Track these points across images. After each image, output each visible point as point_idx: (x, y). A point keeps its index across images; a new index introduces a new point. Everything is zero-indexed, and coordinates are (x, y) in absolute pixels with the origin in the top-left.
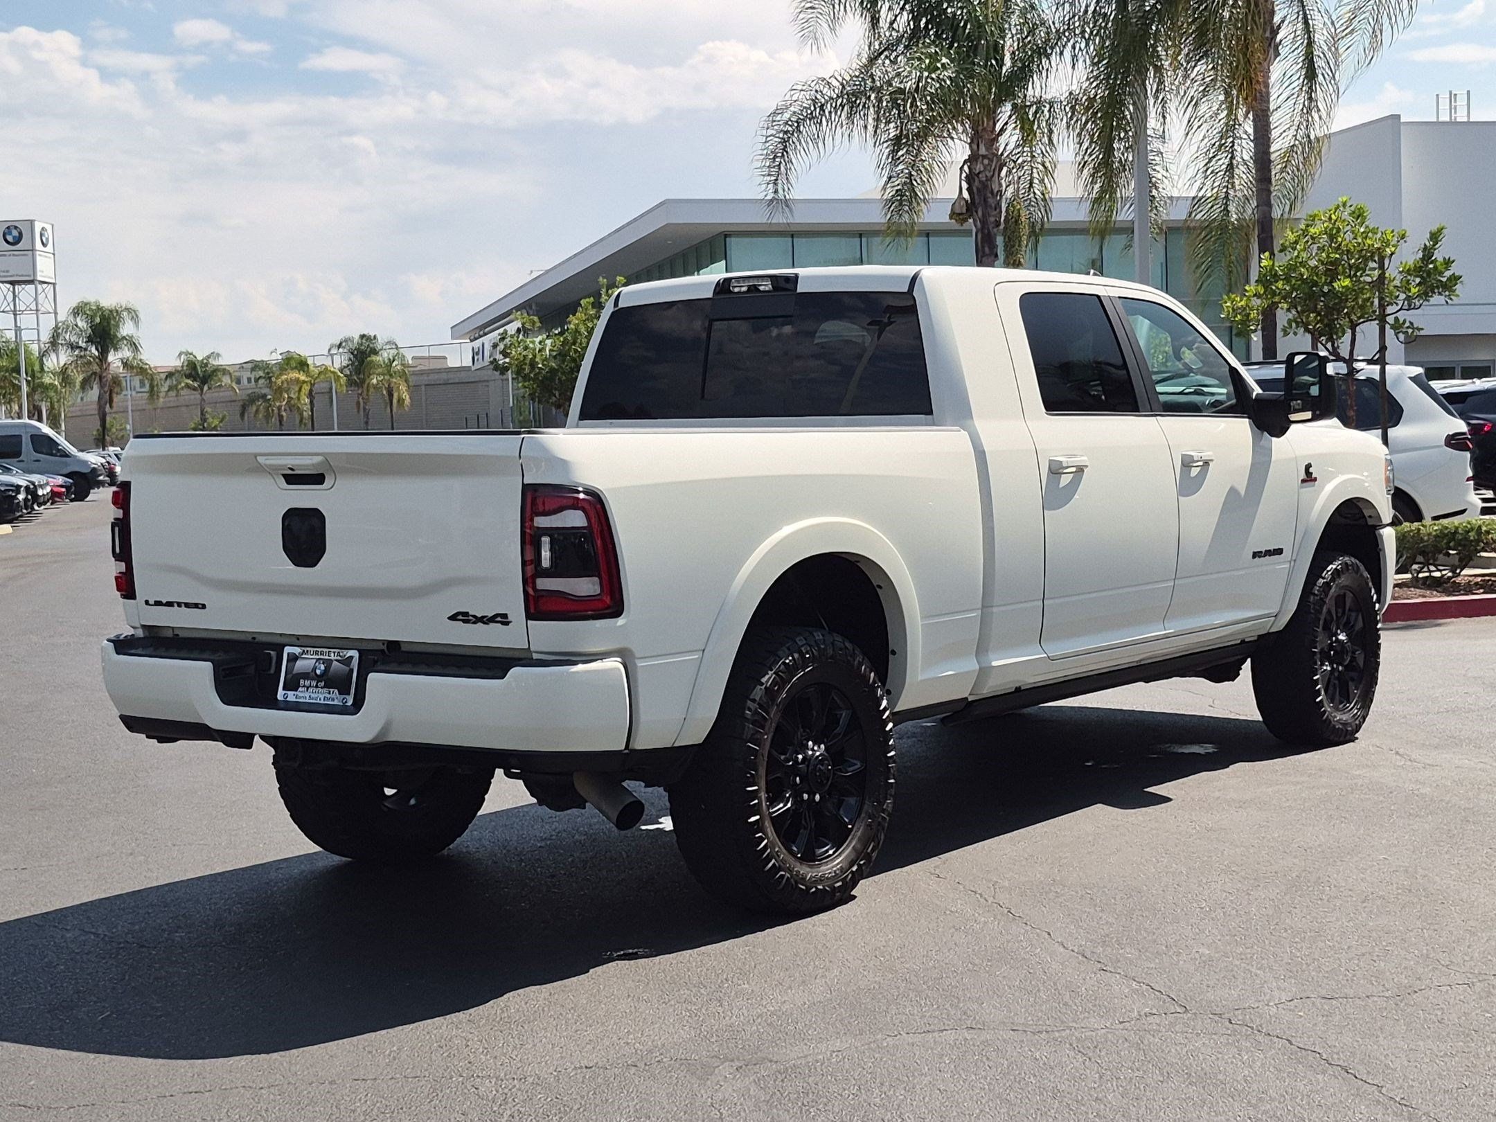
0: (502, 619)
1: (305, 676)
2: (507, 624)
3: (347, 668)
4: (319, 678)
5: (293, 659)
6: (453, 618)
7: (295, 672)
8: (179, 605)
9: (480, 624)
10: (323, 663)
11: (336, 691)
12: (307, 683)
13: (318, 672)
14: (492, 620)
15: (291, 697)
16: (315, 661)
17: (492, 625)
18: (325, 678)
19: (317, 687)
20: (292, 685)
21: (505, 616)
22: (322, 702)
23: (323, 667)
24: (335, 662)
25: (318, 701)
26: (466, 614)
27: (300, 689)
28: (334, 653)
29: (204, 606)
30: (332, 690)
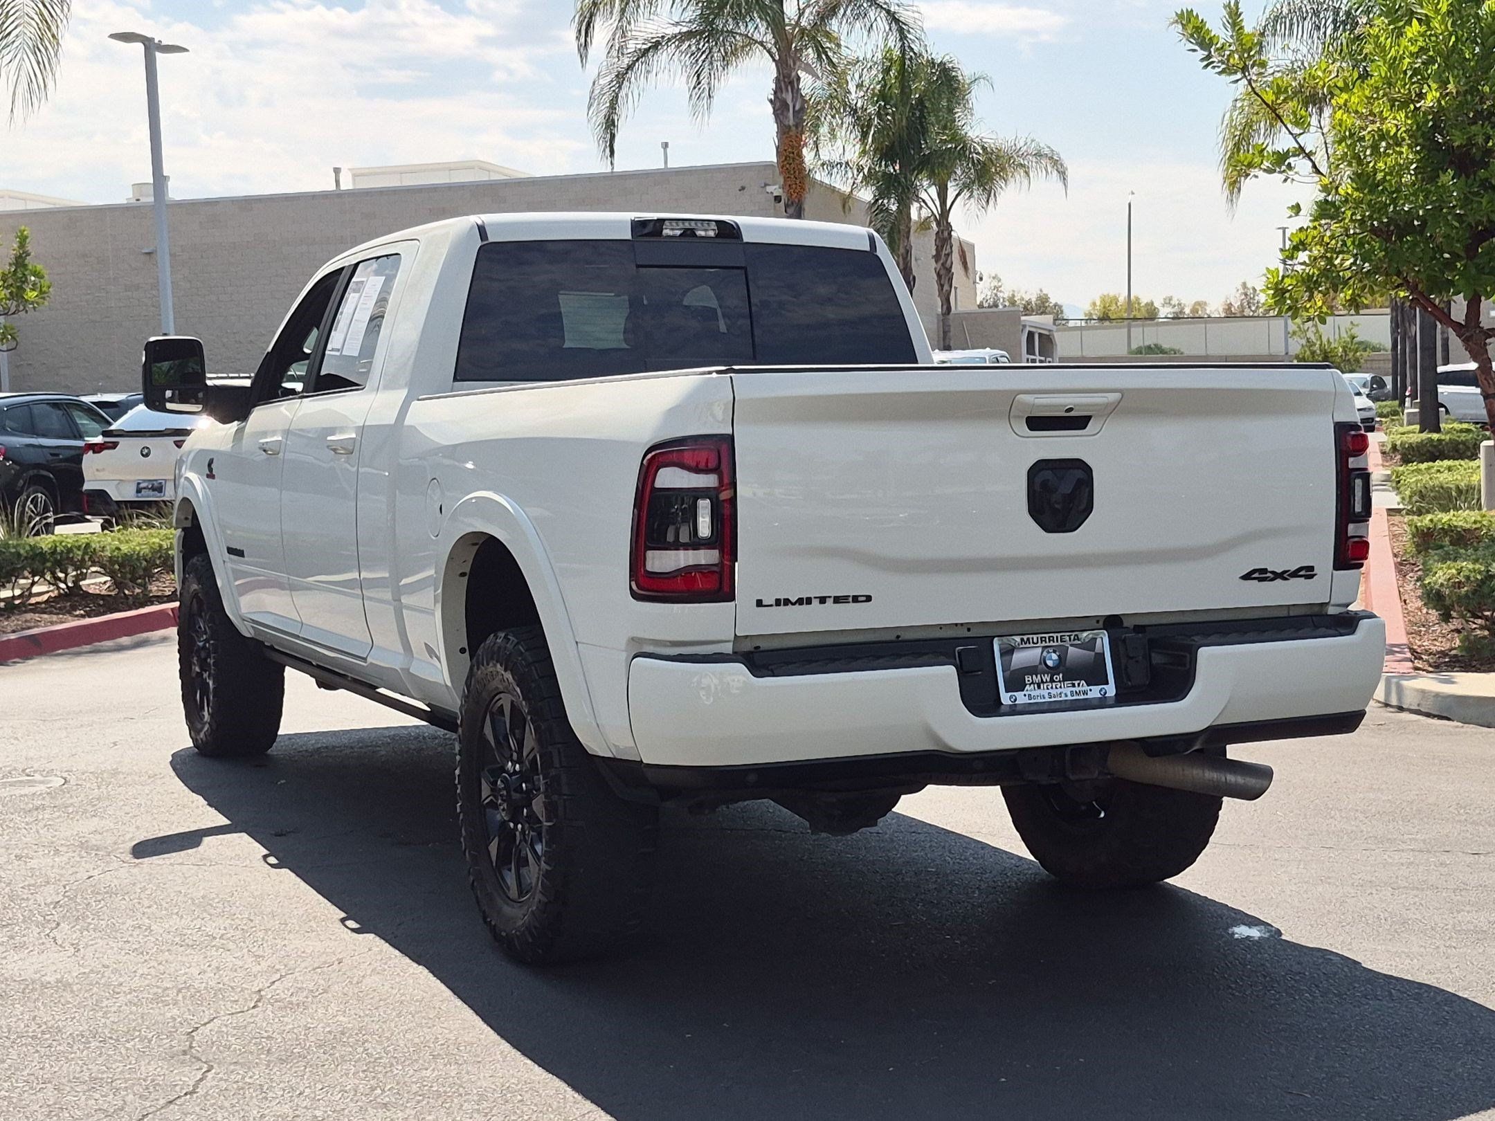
0: (1307, 572)
1: (1032, 670)
2: (1311, 577)
3: (1093, 653)
4: (1053, 671)
5: (1008, 652)
6: (1247, 577)
7: (1012, 669)
8: (823, 600)
9: (1279, 581)
10: (1054, 652)
11: (1083, 682)
12: (1037, 679)
13: (1050, 663)
14: (1295, 574)
15: (1021, 698)
16: (1040, 650)
17: (1293, 580)
18: (1061, 668)
19: (1052, 681)
20: (1015, 683)
21: (1311, 568)
22: (1070, 698)
23: (1055, 656)
24: (1070, 648)
25: (1063, 698)
26: (1264, 571)
27: (1027, 687)
28: (1069, 636)
29: (869, 599)
30: (1076, 683)
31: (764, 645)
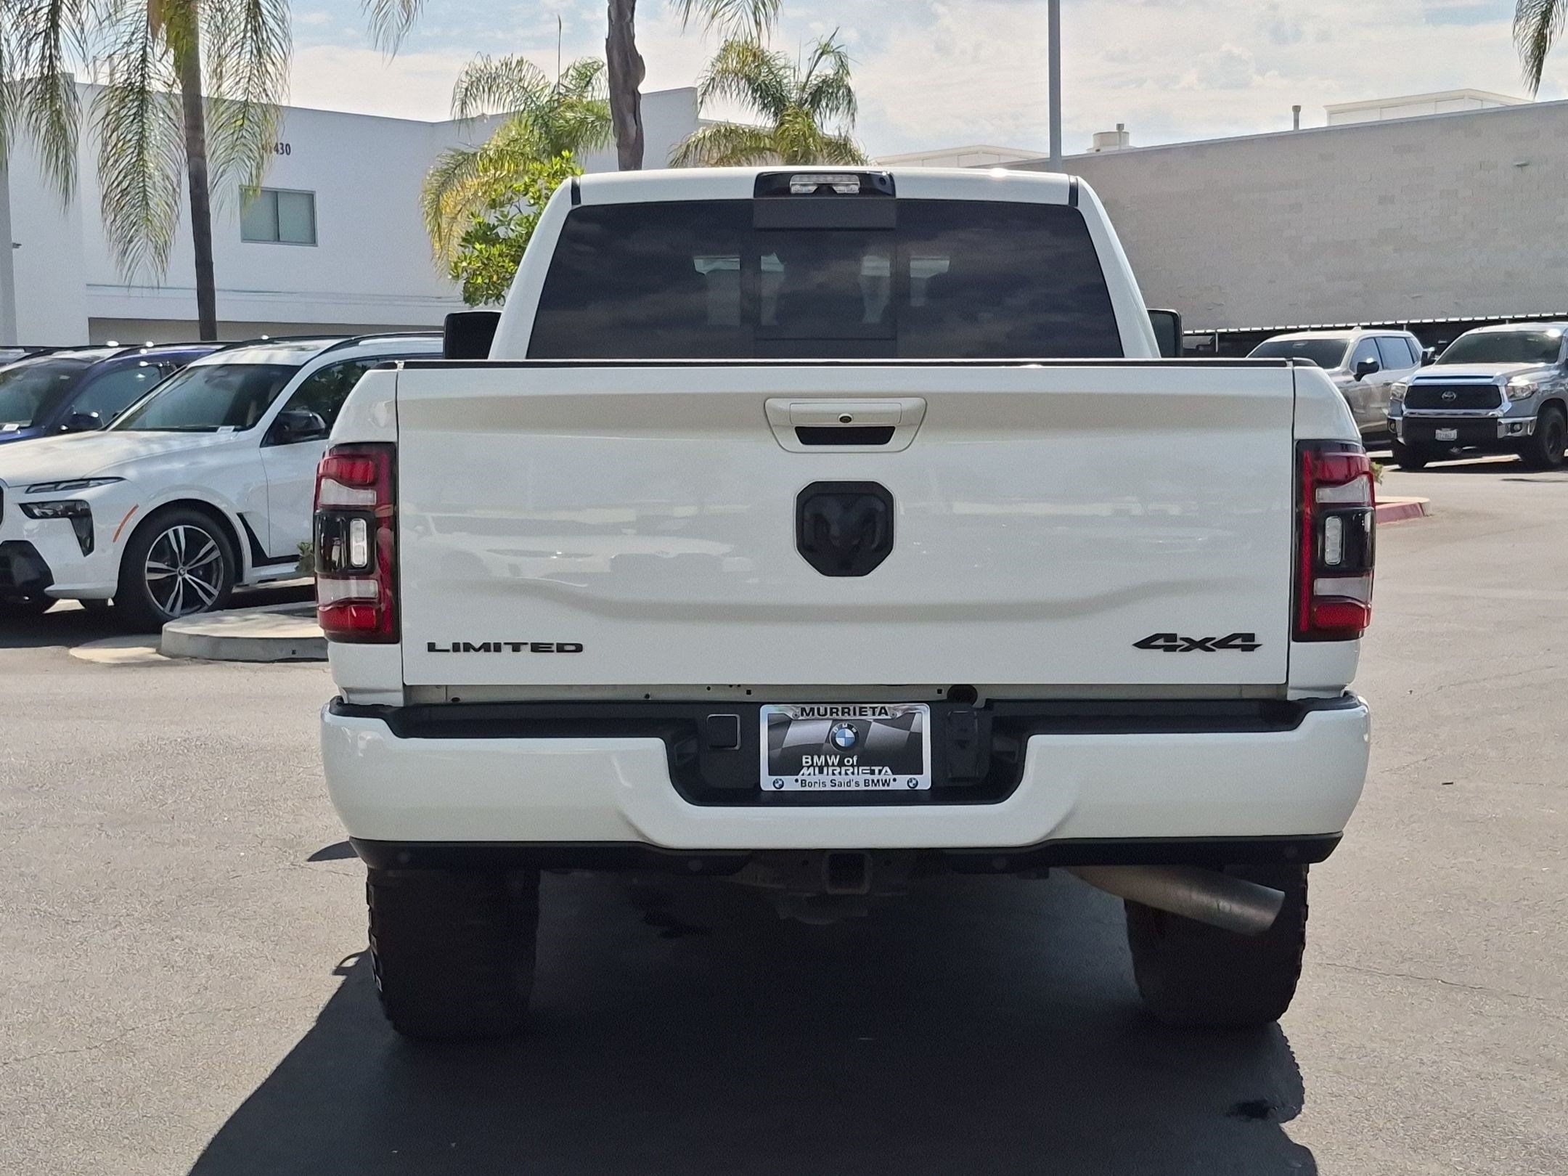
0: (1247, 642)
1: (814, 749)
2: (1252, 648)
3: (908, 732)
4: (844, 752)
5: (780, 724)
6: (1145, 644)
7: (784, 746)
8: (516, 647)
9: (1197, 653)
10: (850, 727)
11: (887, 768)
12: (819, 761)
13: (841, 741)
14: (1225, 643)
15: (790, 784)
16: (829, 724)
18: (857, 749)
19: (841, 764)
20: (788, 762)
21: (1251, 637)
22: (862, 787)
23: (849, 734)
24: (873, 723)
25: (853, 788)
26: (1172, 637)
27: (804, 770)
28: (874, 709)
29: (579, 648)
30: (877, 769)
31: (465, 697)
